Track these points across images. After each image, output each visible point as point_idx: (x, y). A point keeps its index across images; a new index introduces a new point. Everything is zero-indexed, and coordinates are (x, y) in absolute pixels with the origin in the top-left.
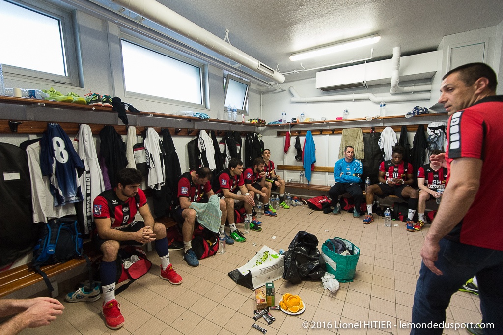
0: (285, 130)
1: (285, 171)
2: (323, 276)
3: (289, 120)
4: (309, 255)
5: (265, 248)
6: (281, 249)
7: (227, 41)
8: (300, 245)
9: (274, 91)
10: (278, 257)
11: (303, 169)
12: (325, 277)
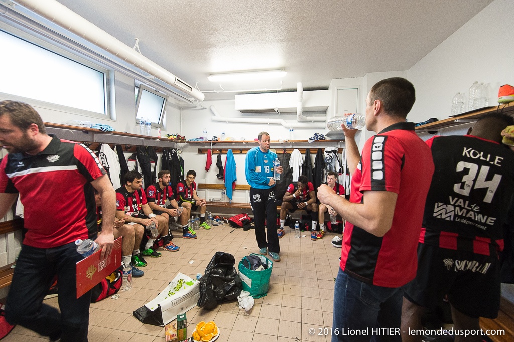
0: (206, 147)
1: (206, 190)
2: (239, 295)
3: (210, 138)
4: (225, 276)
5: (180, 276)
6: (198, 274)
7: (136, 50)
8: (216, 268)
9: (195, 107)
10: (193, 284)
11: (224, 187)
12: (241, 296)
